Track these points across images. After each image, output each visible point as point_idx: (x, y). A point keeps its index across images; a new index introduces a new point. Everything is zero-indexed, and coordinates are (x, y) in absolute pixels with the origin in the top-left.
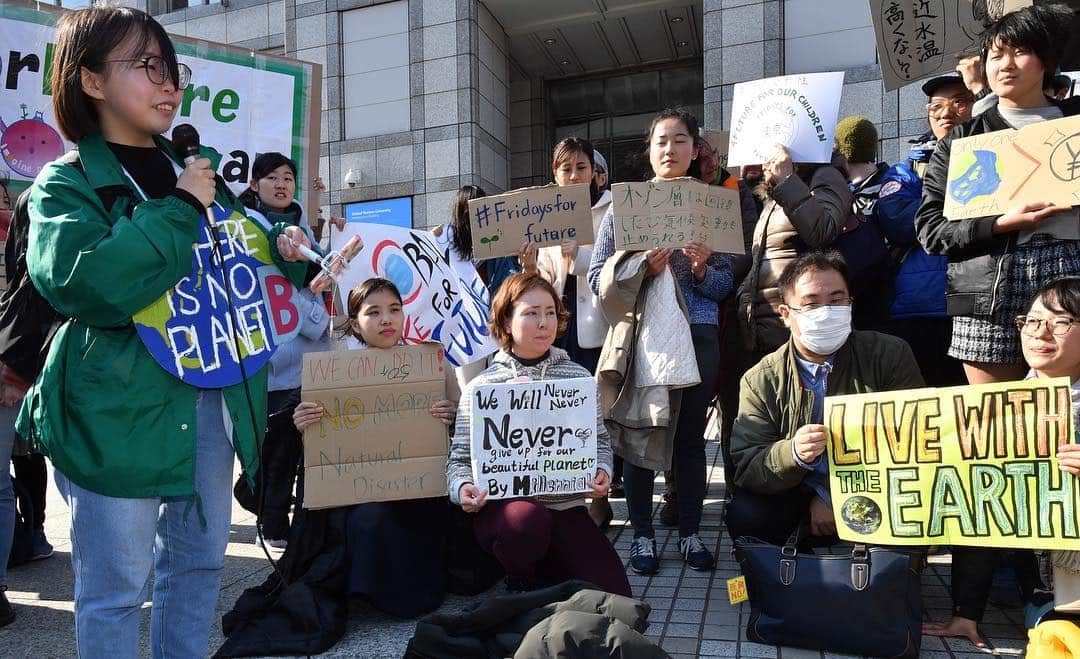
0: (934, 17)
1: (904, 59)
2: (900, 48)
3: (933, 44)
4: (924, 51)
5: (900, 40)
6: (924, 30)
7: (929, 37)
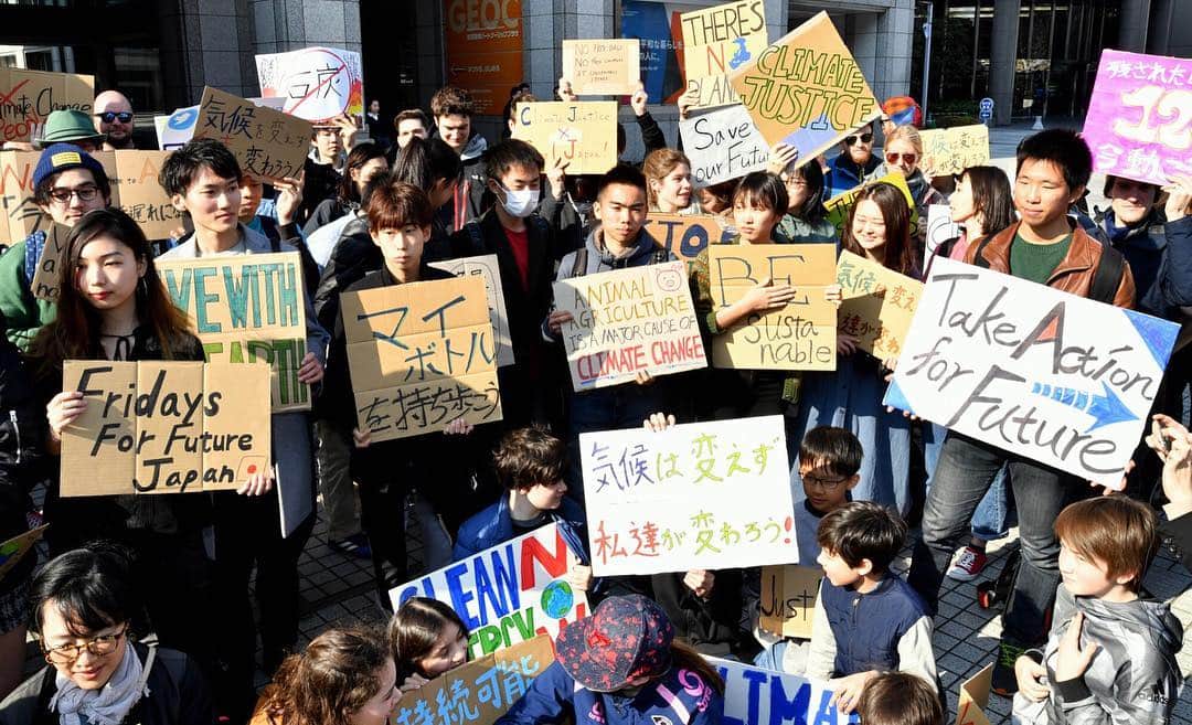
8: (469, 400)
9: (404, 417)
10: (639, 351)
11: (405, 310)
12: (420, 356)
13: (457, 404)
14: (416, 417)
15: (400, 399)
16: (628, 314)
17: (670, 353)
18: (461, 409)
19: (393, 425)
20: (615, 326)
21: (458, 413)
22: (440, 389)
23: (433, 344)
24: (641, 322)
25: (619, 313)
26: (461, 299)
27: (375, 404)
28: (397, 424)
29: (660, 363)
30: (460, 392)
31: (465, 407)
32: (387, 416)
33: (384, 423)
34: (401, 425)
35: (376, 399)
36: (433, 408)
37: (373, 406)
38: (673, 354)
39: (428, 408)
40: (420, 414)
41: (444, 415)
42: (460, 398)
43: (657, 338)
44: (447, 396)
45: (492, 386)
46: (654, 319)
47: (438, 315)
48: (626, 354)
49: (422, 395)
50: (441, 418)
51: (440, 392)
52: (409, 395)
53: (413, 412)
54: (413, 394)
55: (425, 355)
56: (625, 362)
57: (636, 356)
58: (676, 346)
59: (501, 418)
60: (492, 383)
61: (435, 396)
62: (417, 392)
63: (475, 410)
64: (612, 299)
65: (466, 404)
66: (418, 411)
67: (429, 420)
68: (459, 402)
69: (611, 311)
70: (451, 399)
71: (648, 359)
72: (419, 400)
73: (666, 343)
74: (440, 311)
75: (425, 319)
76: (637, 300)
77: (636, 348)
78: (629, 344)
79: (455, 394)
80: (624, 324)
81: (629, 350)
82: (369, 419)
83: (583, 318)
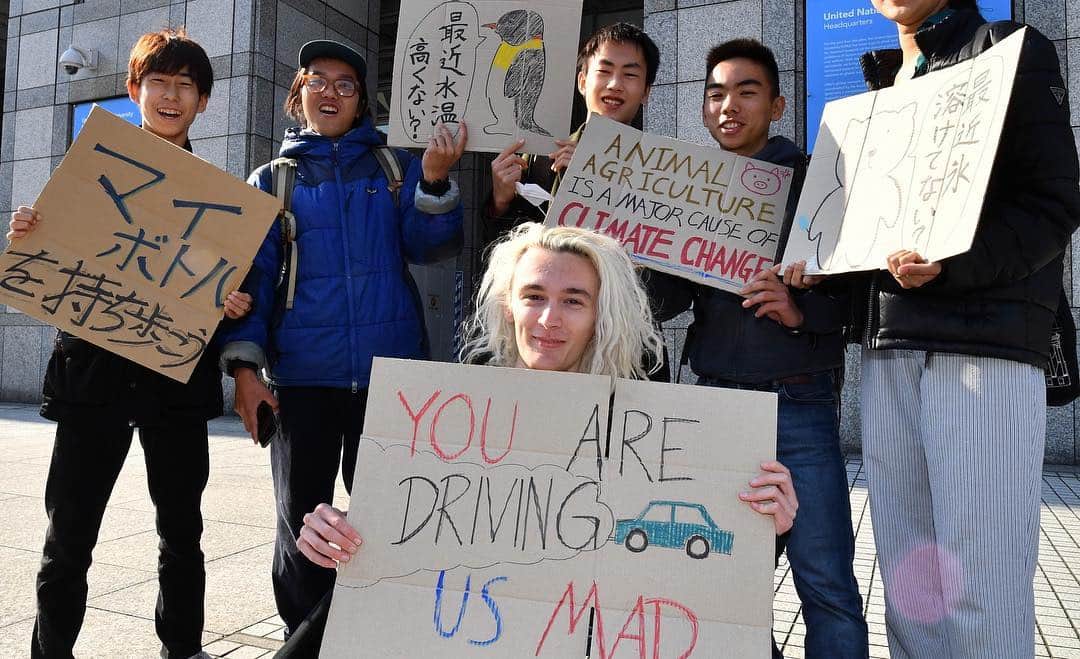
0: (460, 74)
1: (417, 112)
2: (415, 97)
3: (452, 108)
4: (440, 112)
5: (417, 87)
6: (446, 86)
7: (451, 97)
8: (159, 332)
9: (61, 297)
10: (664, 236)
11: (161, 176)
12: (139, 240)
13: (140, 326)
14: (76, 307)
15: (74, 273)
16: (675, 192)
17: (711, 257)
18: (142, 335)
19: (39, 296)
20: (649, 196)
21: (133, 336)
22: (134, 294)
23: (165, 239)
24: (689, 209)
25: (663, 186)
26: (237, 211)
27: (37, 257)
28: (46, 299)
29: (691, 263)
30: (156, 314)
31: (148, 337)
32: (40, 281)
33: (28, 287)
34: (50, 304)
35: (43, 253)
36: (106, 311)
37: (33, 257)
38: (716, 261)
39: (100, 306)
40: (83, 307)
41: (113, 328)
42: (151, 322)
43: (703, 233)
44: (136, 308)
45: (201, 335)
46: (712, 210)
47: (196, 210)
48: (643, 232)
49: (105, 286)
50: (106, 330)
51: (131, 299)
52: (88, 276)
53: (76, 298)
54: (94, 277)
55: (145, 243)
56: (636, 240)
57: (657, 240)
58: (727, 258)
59: (185, 380)
60: (204, 332)
61: (121, 299)
62: (102, 279)
63: (159, 349)
64: (662, 167)
65: (153, 334)
66: (85, 302)
67: (89, 323)
68: (145, 325)
69: (652, 180)
70: (139, 315)
71: (674, 252)
72: (97, 289)
73: (713, 245)
74: (202, 207)
75: (177, 204)
76: (699, 182)
77: (662, 232)
78: (653, 222)
79: (148, 313)
80: (664, 199)
81: (650, 229)
82: (13, 269)
83: (610, 167)
